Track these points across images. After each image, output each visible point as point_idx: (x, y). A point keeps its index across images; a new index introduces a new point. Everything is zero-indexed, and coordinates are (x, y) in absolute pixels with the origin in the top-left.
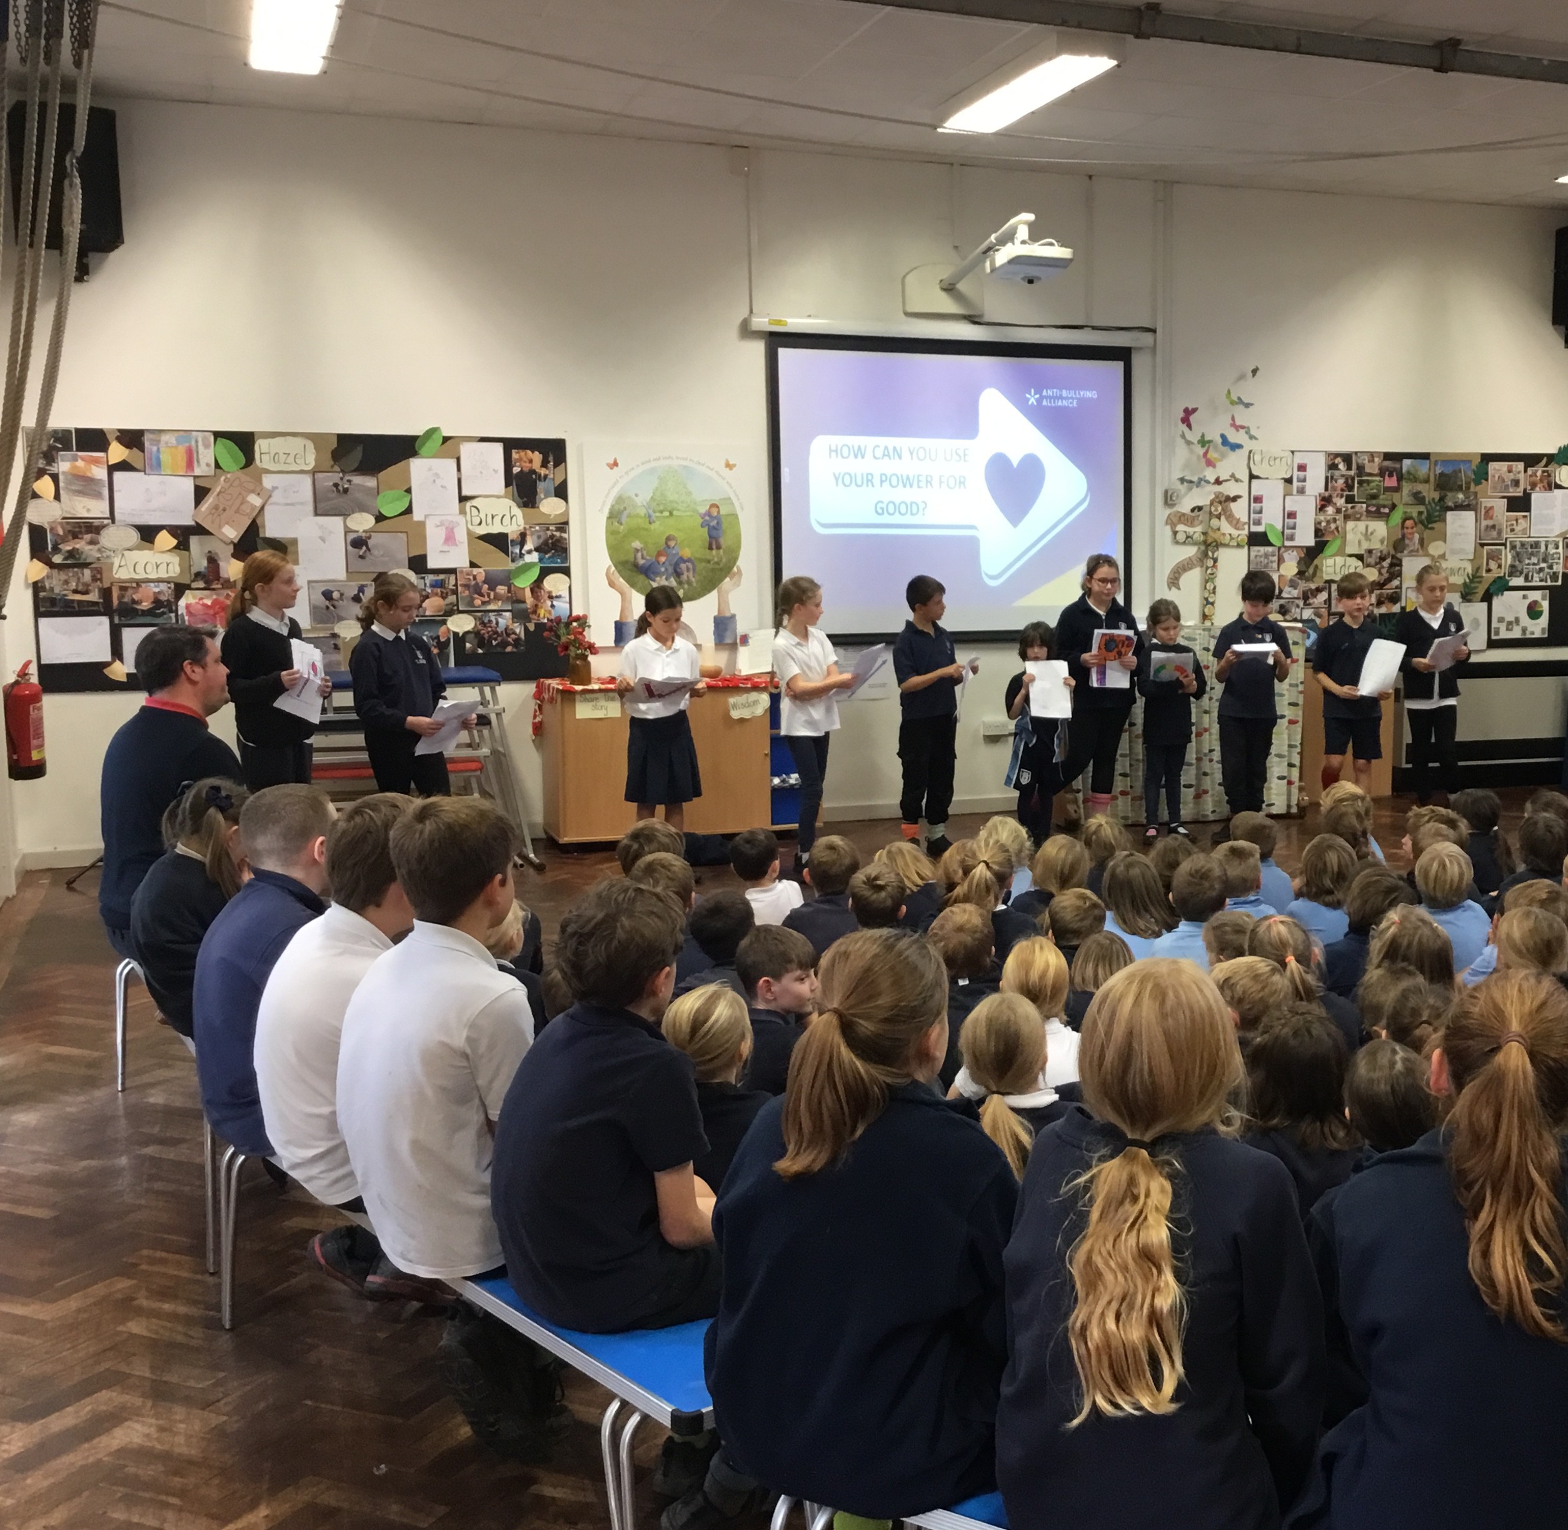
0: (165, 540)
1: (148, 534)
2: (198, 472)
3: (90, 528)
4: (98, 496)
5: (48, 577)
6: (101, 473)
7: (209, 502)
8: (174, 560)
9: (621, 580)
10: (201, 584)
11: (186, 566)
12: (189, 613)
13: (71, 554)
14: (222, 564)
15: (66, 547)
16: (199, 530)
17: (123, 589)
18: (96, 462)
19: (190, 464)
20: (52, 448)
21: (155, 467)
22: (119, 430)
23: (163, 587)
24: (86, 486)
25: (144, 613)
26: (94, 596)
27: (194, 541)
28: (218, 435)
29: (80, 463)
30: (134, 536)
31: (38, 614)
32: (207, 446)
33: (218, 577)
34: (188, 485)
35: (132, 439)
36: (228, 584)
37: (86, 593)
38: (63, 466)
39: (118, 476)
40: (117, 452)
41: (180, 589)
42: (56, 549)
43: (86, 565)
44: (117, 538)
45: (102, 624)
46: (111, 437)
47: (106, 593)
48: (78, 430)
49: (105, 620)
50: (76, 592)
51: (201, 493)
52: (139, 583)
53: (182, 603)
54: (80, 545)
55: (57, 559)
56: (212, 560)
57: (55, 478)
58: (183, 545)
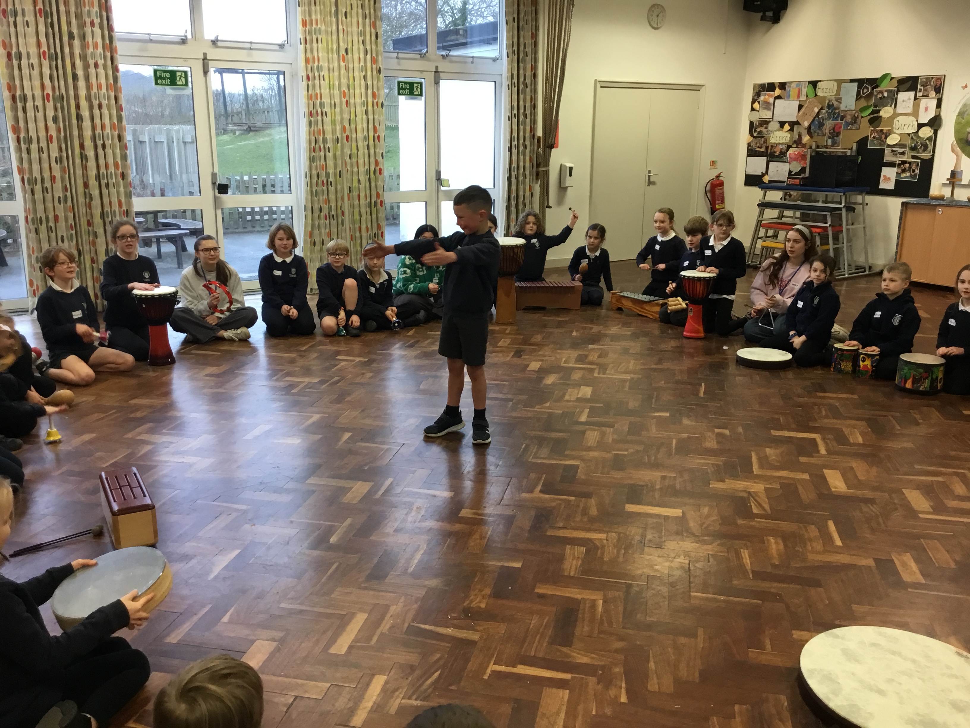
0: (787, 127)
1: (782, 124)
2: (801, 99)
3: (764, 122)
4: (769, 109)
5: (752, 141)
6: (771, 100)
7: (803, 110)
8: (788, 135)
9: (958, 149)
10: (795, 146)
11: (791, 138)
12: (790, 158)
13: (760, 132)
14: (803, 137)
15: (758, 130)
16: (797, 123)
17: (772, 147)
18: (770, 96)
19: (798, 97)
20: (760, 91)
21: (788, 98)
22: (780, 83)
23: (784, 147)
24: (767, 106)
25: (778, 156)
26: (763, 150)
27: (796, 127)
28: (810, 82)
29: (767, 97)
30: (778, 125)
31: (748, 155)
32: (805, 87)
33: (801, 143)
34: (796, 104)
35: (783, 86)
36: (804, 146)
37: (761, 148)
38: (762, 98)
39: (777, 101)
40: (778, 92)
41: (789, 147)
42: (755, 131)
43: (763, 137)
44: (773, 126)
45: (764, 160)
46: (777, 86)
47: (767, 148)
48: (768, 84)
49: (765, 158)
50: (758, 147)
51: (800, 107)
52: (777, 144)
53: (788, 153)
54: (762, 129)
55: (755, 134)
56: (800, 136)
57: (759, 102)
58: (791, 130)
